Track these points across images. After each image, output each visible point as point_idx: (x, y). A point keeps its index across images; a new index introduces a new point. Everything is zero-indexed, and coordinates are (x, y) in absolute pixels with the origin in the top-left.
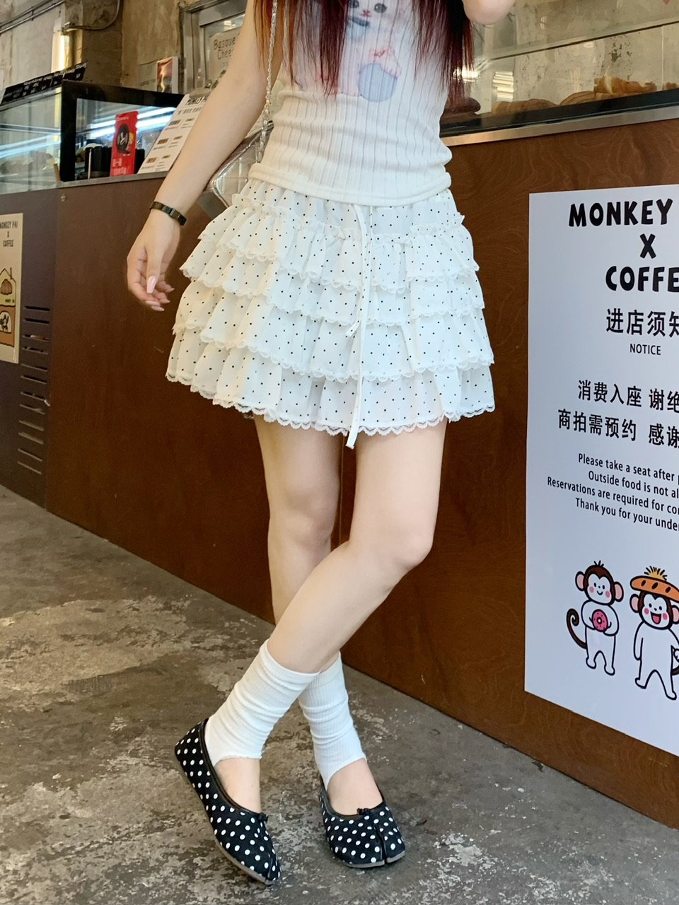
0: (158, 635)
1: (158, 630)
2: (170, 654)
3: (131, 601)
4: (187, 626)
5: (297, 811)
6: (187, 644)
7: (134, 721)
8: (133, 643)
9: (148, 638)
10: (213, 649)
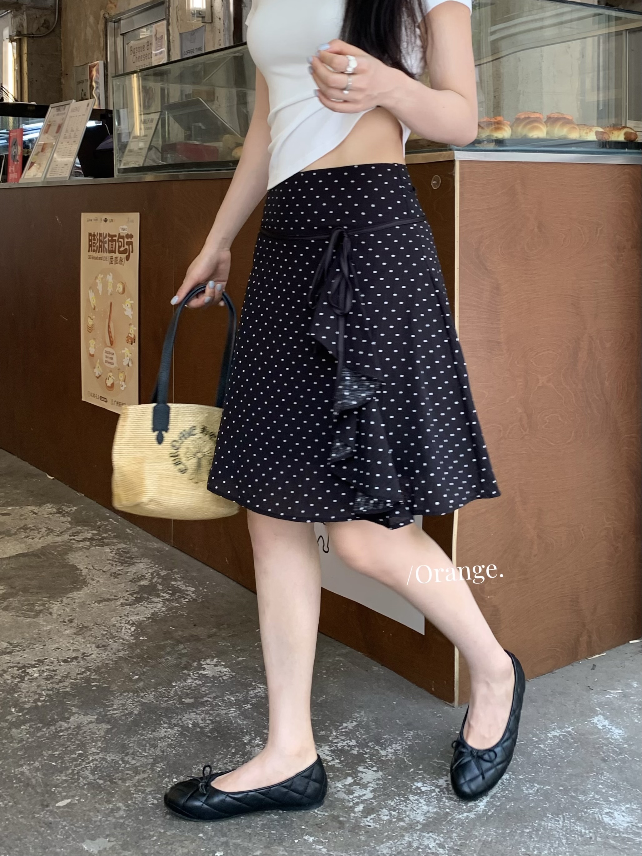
0: (46, 531)
1: (47, 528)
2: (52, 544)
3: (33, 508)
4: (70, 524)
5: (106, 642)
6: (66, 537)
7: (12, 587)
8: (26, 537)
9: (39, 533)
10: (84, 540)
